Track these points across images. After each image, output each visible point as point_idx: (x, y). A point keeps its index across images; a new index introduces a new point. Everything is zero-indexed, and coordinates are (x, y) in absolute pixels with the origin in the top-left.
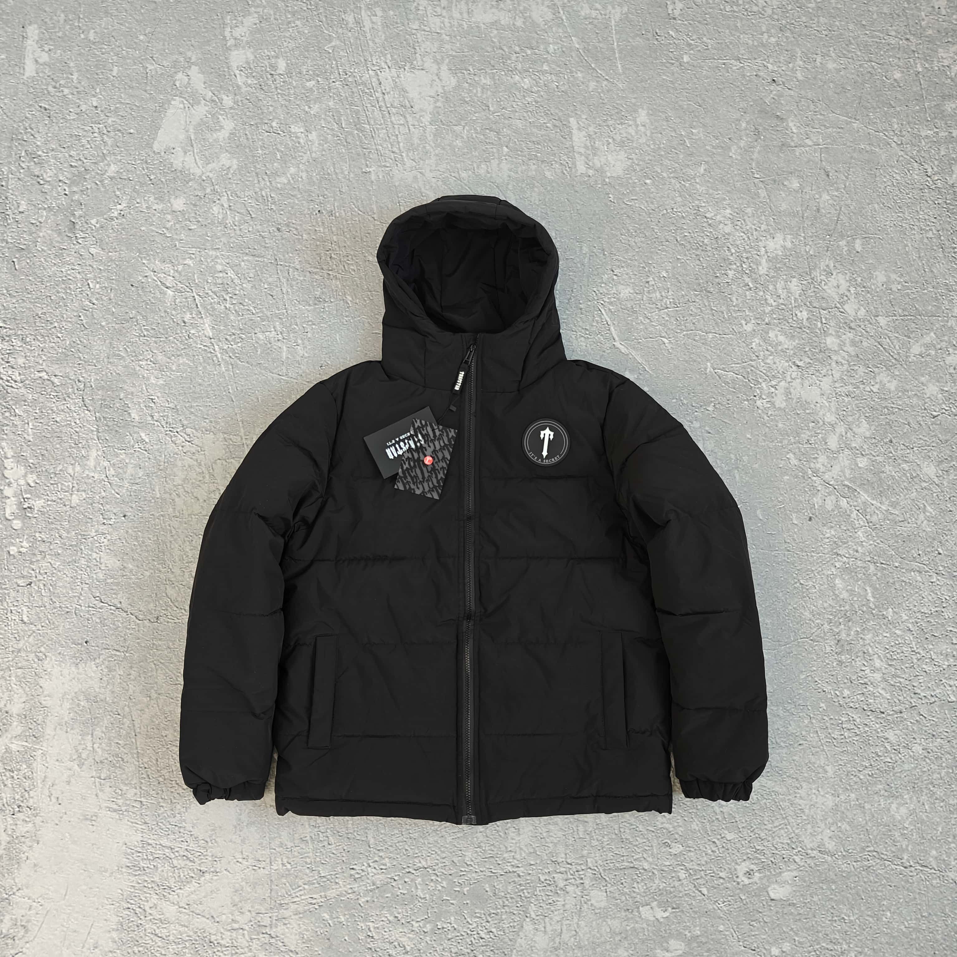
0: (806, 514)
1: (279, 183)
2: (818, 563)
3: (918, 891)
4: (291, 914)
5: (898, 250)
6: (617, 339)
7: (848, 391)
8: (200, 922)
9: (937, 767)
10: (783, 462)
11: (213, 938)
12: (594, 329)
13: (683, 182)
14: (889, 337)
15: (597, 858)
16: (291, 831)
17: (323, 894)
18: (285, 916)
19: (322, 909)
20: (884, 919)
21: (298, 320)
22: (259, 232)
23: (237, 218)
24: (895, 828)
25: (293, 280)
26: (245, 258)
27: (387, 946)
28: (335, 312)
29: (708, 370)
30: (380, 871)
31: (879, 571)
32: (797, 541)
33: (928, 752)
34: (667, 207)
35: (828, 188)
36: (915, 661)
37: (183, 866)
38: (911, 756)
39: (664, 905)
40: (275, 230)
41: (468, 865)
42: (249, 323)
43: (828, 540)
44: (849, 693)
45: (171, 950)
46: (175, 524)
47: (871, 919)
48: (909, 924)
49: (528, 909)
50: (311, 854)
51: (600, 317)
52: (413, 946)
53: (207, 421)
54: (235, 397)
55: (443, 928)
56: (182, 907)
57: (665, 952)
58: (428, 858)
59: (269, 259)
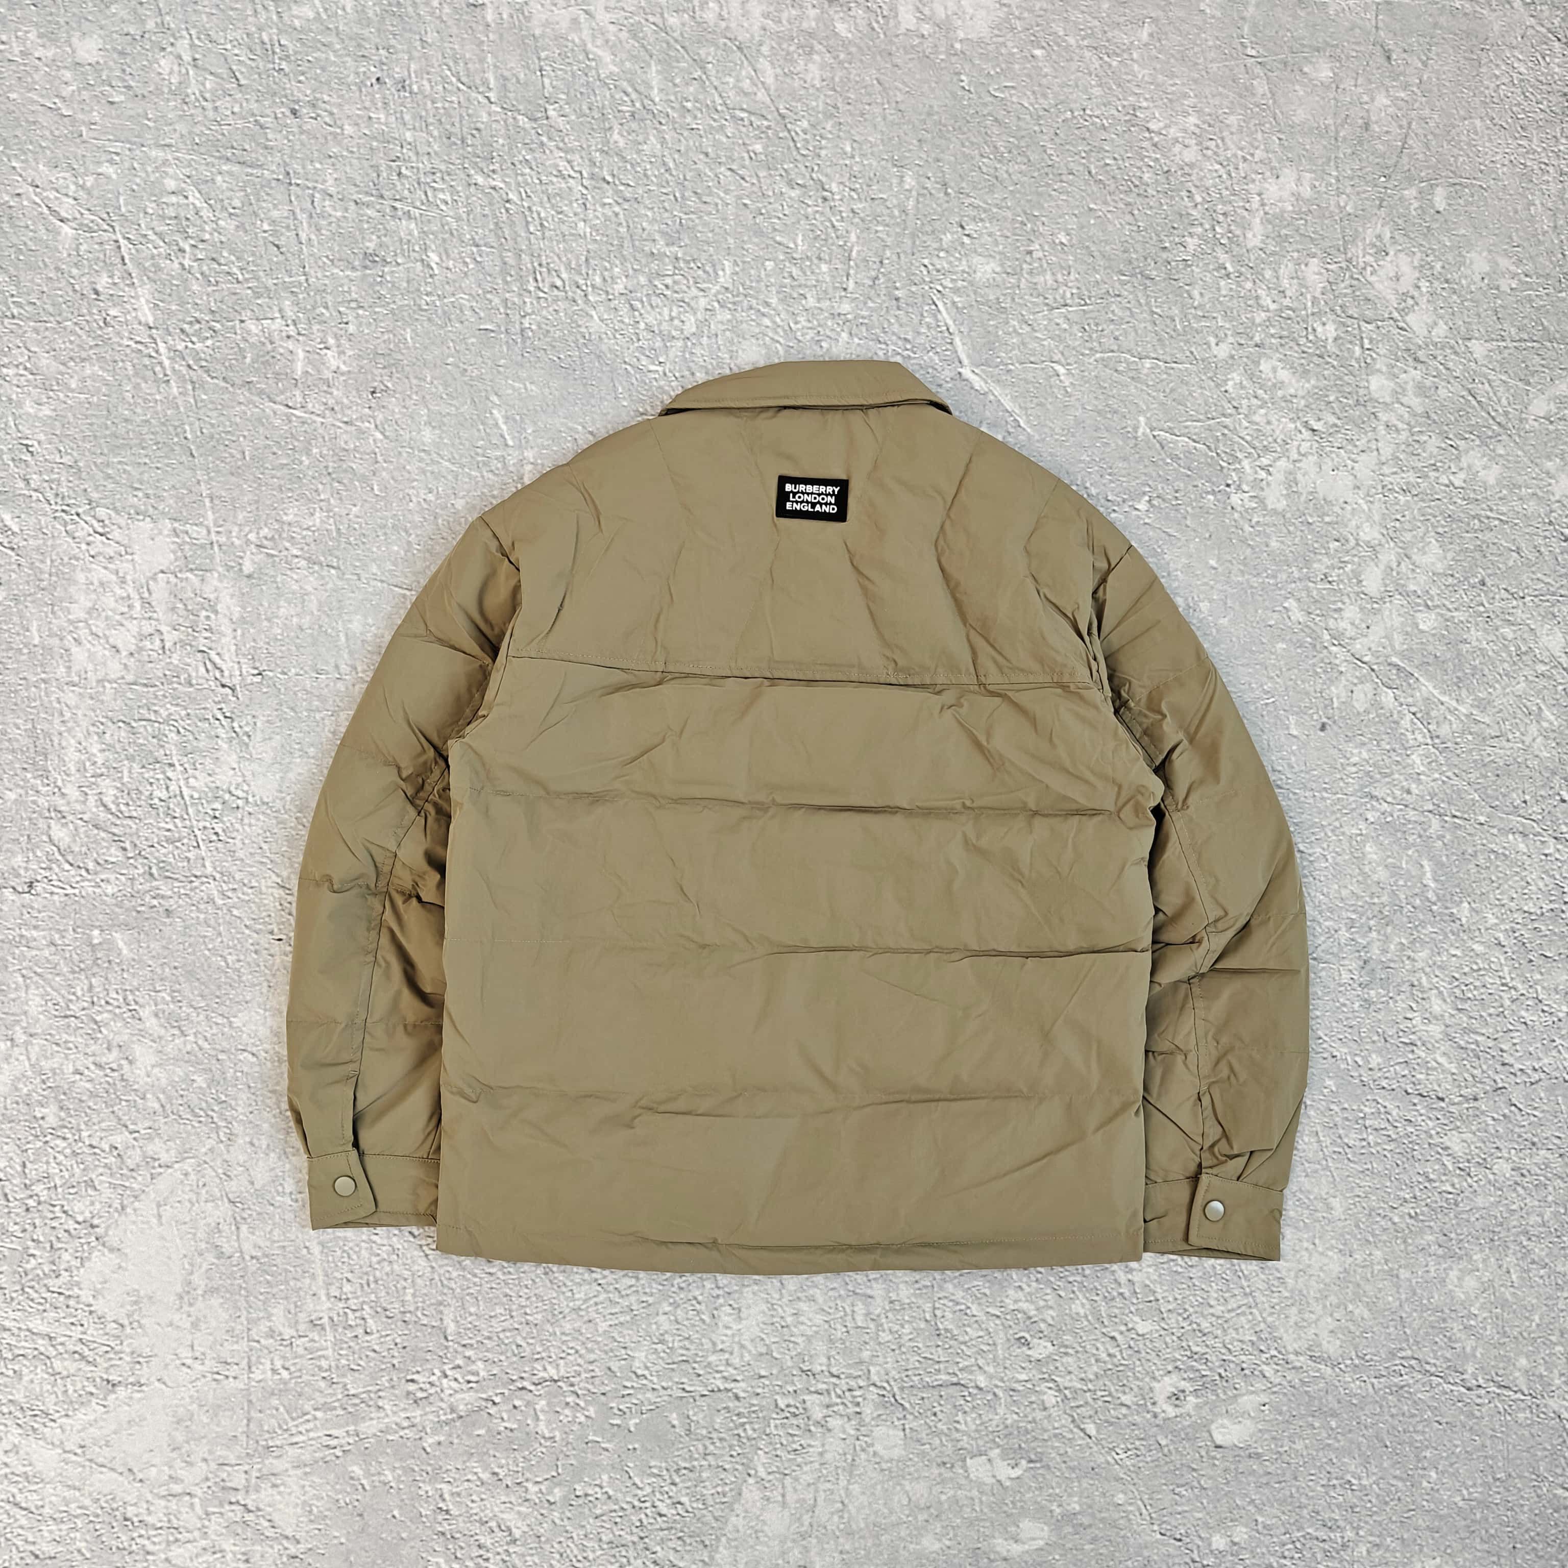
0: (1315, 717)
1: (298, 17)
2: (1334, 812)
3: (1491, 1432)
4: (287, 1465)
5: (1516, 212)
6: (966, 361)
7: (1408, 483)
8: (104, 1481)
9: (1537, 1203)
10: (1275, 615)
11: (131, 1511)
12: (921, 340)
13: (1106, 58)
14: (1489, 381)
15: (889, 1366)
16: (292, 1306)
17: (351, 1428)
18: (275, 1471)
19: (350, 1457)
20: (1425, 1484)
21: (329, 298)
22: (253, 115)
23: (208, 85)
24: (1453, 1315)
25: (321, 216)
26: (224, 168)
27: (476, 1528)
28: (405, 285)
29: (1141, 431)
30: (465, 1386)
31: (1448, 830)
32: (1297, 769)
33: (1522, 1175)
34: (1073, 106)
35: (1387, 82)
36: (1507, 1003)
37: (72, 1371)
38: (1490, 1182)
39: (1013, 1455)
40: (288, 113)
41: (638, 1376)
42: (230, 300)
43: (1354, 769)
44: (1380, 1060)
45: (46, 1534)
46: (70, 697)
47: (1400, 1484)
48: (1470, 1493)
49: (751, 1461)
50: (330, 1352)
51: (935, 316)
52: (526, 1529)
53: (140, 494)
54: (198, 447)
55: (586, 1495)
56: (69, 1452)
57: (1011, 1542)
58: (562, 1362)
59: (273, 172)
